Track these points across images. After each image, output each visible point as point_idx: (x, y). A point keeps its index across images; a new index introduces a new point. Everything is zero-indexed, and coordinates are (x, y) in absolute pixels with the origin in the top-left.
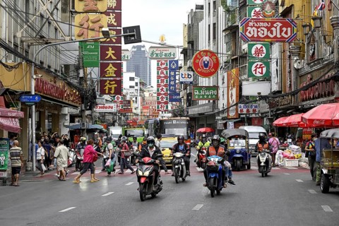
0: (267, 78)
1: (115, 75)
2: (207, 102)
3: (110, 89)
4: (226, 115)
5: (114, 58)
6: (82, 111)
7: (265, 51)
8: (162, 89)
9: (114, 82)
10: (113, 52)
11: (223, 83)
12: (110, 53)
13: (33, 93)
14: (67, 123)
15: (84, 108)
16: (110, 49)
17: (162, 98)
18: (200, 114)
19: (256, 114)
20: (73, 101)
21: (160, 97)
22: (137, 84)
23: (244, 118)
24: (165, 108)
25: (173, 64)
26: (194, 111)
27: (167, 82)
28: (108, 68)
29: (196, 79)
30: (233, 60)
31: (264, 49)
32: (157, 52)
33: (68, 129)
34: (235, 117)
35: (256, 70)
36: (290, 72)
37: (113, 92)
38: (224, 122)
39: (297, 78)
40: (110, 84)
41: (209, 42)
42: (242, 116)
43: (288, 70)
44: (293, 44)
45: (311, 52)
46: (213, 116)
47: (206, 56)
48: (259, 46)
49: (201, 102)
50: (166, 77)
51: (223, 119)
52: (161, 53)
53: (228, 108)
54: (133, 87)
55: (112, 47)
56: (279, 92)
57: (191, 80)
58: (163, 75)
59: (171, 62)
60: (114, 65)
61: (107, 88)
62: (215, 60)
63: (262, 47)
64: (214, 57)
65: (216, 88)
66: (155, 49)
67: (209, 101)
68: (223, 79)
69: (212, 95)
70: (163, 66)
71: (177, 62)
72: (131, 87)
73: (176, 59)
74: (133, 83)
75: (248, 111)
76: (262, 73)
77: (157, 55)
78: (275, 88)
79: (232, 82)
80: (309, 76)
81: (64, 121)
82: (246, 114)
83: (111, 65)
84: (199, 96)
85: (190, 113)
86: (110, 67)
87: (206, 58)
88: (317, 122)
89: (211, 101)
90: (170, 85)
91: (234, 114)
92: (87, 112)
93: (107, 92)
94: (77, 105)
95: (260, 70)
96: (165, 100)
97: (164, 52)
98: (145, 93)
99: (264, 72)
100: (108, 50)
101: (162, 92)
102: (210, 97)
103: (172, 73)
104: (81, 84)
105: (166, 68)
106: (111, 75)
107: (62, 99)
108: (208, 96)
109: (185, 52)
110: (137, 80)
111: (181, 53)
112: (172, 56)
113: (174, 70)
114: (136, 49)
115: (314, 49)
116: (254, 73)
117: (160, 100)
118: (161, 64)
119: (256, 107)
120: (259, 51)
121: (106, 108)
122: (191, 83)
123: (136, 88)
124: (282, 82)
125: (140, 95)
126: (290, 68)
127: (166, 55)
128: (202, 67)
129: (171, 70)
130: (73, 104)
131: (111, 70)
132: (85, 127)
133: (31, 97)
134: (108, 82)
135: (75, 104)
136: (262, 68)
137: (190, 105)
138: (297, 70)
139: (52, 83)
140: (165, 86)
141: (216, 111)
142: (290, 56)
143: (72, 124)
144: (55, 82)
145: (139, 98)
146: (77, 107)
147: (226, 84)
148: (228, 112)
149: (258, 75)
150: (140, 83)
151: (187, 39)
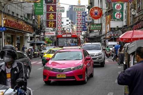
0: (122, 19)
1: (53, 19)
2: (97, 31)
3: (51, 25)
4: (105, 37)
5: (53, 10)
6: (34, 35)
7: (121, 7)
8: (79, 25)
9: (53, 22)
10: (53, 8)
11: (104, 22)
12: (51, 8)
13: (3, 26)
14: (29, 41)
15: (35, 34)
16: (51, 6)
17: (79, 29)
18: (94, 37)
19: (118, 36)
20: (28, 30)
21: (78, 29)
22: (70, 23)
23: (112, 38)
24: (80, 34)
25: (84, 14)
26: (92, 35)
27: (81, 22)
28: (50, 16)
29: (93, 20)
30: (108, 11)
31: (121, 6)
32: (77, 8)
33: (29, 43)
34: (109, 38)
35: (117, 16)
36: (131, 16)
37: (52, 26)
38: (104, 40)
39: (133, 19)
40: (51, 23)
41: (98, 3)
42: (112, 37)
43: (130, 15)
44: (132, 3)
45: (138, 7)
46: (100, 37)
47: (96, 9)
48: (118, 4)
49: (95, 31)
50: (80, 20)
51: (104, 38)
52: (79, 9)
53: (106, 33)
54: (68, 24)
55: (52, 5)
56: (126, 26)
57: (91, 21)
58: (79, 19)
59: (83, 13)
60: (53, 14)
61: (49, 24)
62: (100, 11)
63: (120, 5)
64: (100, 10)
65: (101, 24)
66: (76, 7)
67: (98, 31)
68: (104, 20)
69: (99, 28)
70: (80, 15)
71: (86, 12)
72: (67, 24)
73: (85, 11)
74: (68, 23)
75: (114, 35)
76: (120, 17)
77: (77, 9)
78: (125, 24)
79: (108, 21)
80: (138, 18)
81: (27, 40)
82: (113, 36)
83: (51, 14)
84: (93, 28)
85: (90, 36)
86: (51, 15)
87: (96, 10)
88: (125, 40)
89: (99, 30)
90: (83, 23)
91: (108, 36)
92: (37, 36)
93: (50, 26)
94: (32, 32)
95: (119, 16)
96: (80, 30)
97: (80, 8)
98: (73, 27)
99: (121, 17)
100: (50, 7)
101: (79, 27)
102: (98, 28)
103: (84, 18)
104: (33, 23)
105: (81, 16)
106: (51, 19)
107: (22, 29)
108: (97, 28)
109: (89, 8)
110: (70, 21)
111: (87, 8)
112: (84, 10)
113: (85, 16)
114: (71, 7)
115: (140, 5)
116: (116, 17)
117: (78, 30)
118: (79, 14)
119: (118, 33)
120: (118, 7)
121: (51, 34)
122: (91, 22)
123: (69, 25)
124: (127, 21)
125: (71, 28)
126: (131, 14)
127: (81, 9)
128: (94, 15)
129: (83, 16)
130: (29, 32)
131: (51, 16)
132: (36, 43)
133: (1, 28)
134: (50, 22)
135: (30, 32)
136: (120, 15)
137: (90, 32)
138: (133, 15)
139: (16, 22)
140: (81, 24)
141: (101, 35)
142: (131, 9)
143: (31, 41)
144: (18, 22)
145: (71, 29)
146: (32, 33)
147: (105, 22)
148: (106, 35)
149: (118, 18)
150: (71, 22)
151: (89, 2)
